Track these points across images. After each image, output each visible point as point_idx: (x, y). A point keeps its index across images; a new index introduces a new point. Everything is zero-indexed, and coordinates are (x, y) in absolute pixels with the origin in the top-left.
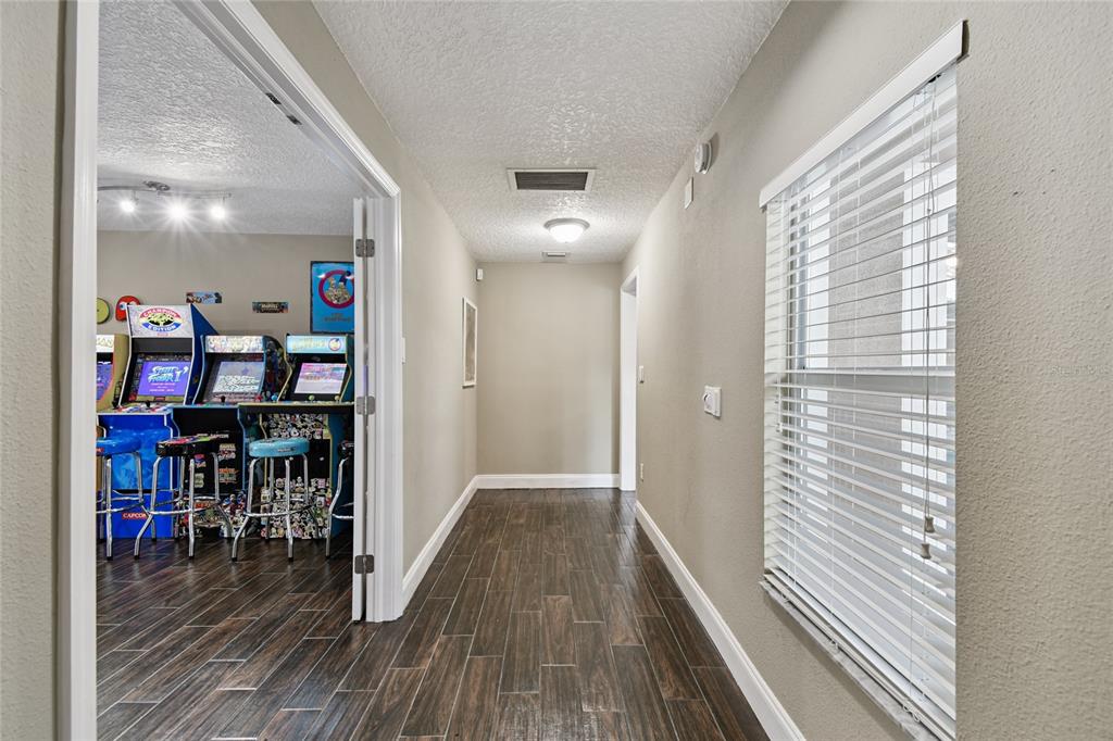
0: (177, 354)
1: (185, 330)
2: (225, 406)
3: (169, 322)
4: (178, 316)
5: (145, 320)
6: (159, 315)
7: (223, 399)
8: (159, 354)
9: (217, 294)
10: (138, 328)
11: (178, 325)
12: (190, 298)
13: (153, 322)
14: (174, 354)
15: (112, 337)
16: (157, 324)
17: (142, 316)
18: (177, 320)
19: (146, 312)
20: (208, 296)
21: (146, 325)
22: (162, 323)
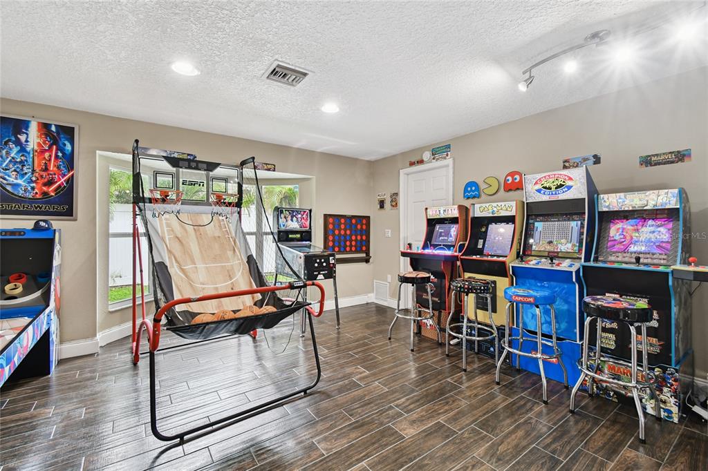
0: (566, 215)
1: (577, 190)
2: (642, 268)
3: (561, 186)
4: (570, 179)
5: (539, 187)
6: (551, 180)
7: (638, 259)
8: (548, 215)
9: (595, 156)
10: (532, 194)
11: (569, 188)
12: (567, 164)
13: (545, 188)
14: (562, 215)
15: (514, 204)
16: (550, 188)
17: (536, 183)
18: (569, 183)
19: (540, 179)
20: (585, 160)
21: (539, 191)
22: (553, 188)
